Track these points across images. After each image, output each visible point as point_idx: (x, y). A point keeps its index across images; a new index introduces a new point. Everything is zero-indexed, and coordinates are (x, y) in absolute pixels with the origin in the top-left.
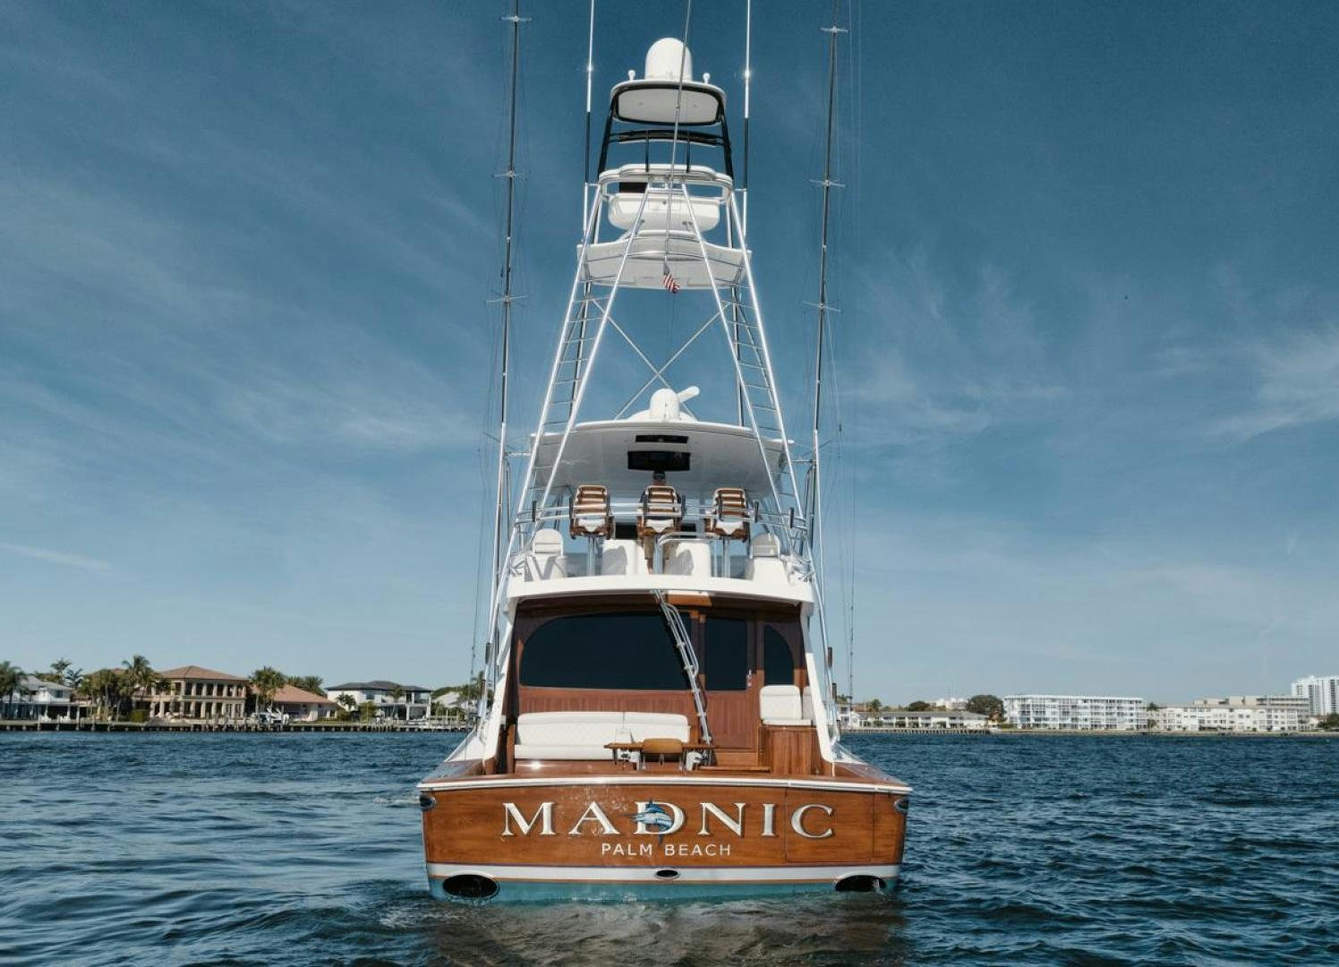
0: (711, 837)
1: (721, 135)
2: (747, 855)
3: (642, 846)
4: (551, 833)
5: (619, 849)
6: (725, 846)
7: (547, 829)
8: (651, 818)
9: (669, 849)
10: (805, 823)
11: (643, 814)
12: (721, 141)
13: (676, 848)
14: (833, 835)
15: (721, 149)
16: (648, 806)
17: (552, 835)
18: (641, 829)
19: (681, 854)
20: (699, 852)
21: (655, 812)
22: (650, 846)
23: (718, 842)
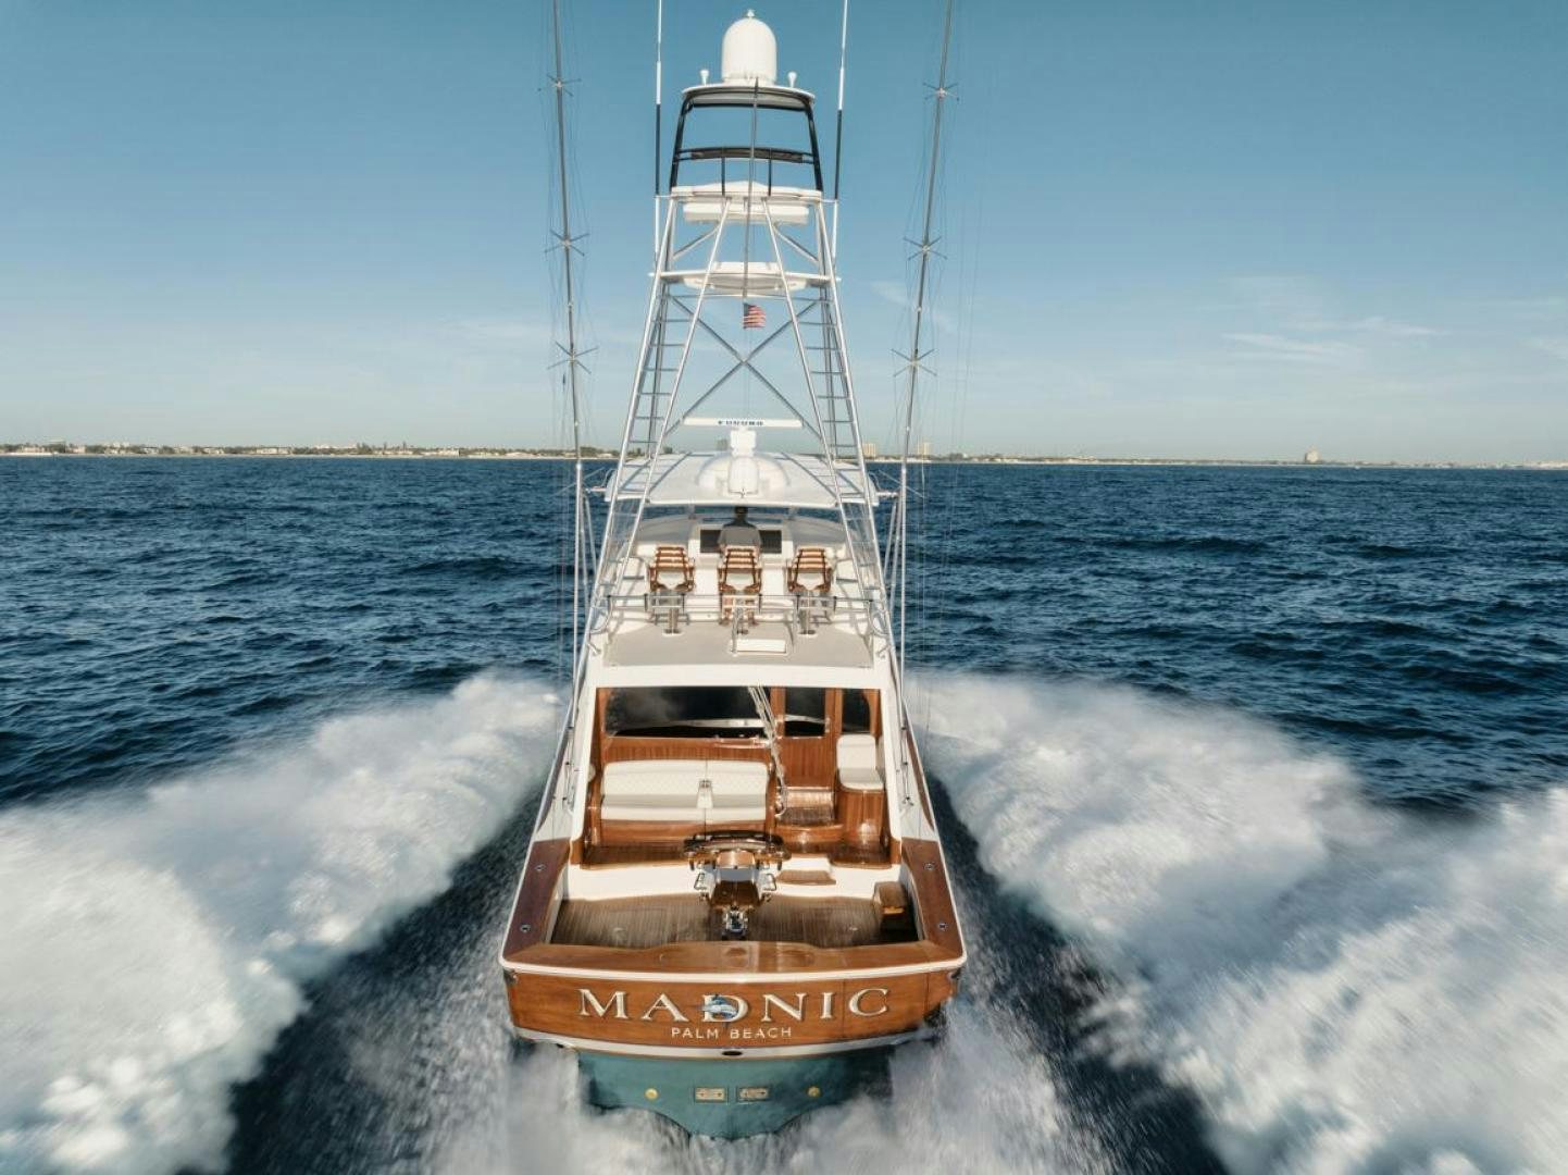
0: (773, 1022)
1: (810, 152)
2: (806, 1035)
3: (709, 1031)
4: (624, 1017)
5: (687, 1033)
6: (786, 1029)
7: (620, 1013)
8: (717, 1009)
9: (734, 1034)
10: (862, 1005)
11: (710, 1005)
12: (811, 159)
13: (741, 1033)
14: (888, 1010)
15: (812, 167)
16: (714, 999)
17: (624, 1020)
18: (707, 1017)
19: (745, 1037)
20: (762, 1034)
21: (720, 1003)
22: (716, 1031)
23: (780, 1026)
